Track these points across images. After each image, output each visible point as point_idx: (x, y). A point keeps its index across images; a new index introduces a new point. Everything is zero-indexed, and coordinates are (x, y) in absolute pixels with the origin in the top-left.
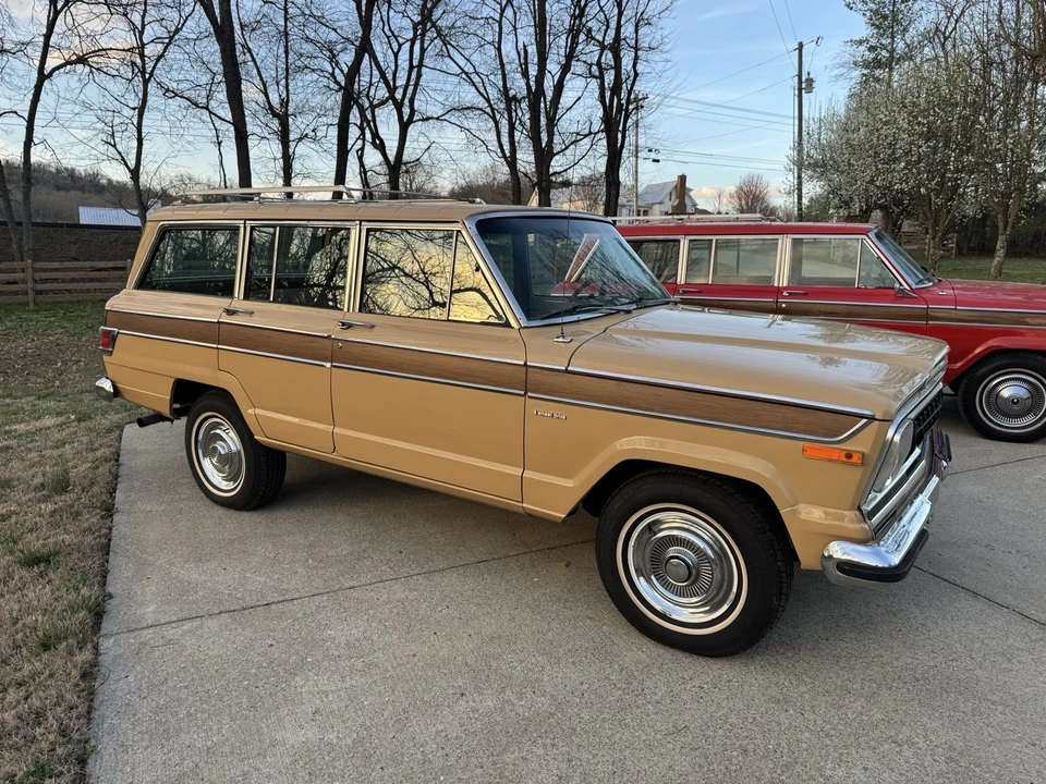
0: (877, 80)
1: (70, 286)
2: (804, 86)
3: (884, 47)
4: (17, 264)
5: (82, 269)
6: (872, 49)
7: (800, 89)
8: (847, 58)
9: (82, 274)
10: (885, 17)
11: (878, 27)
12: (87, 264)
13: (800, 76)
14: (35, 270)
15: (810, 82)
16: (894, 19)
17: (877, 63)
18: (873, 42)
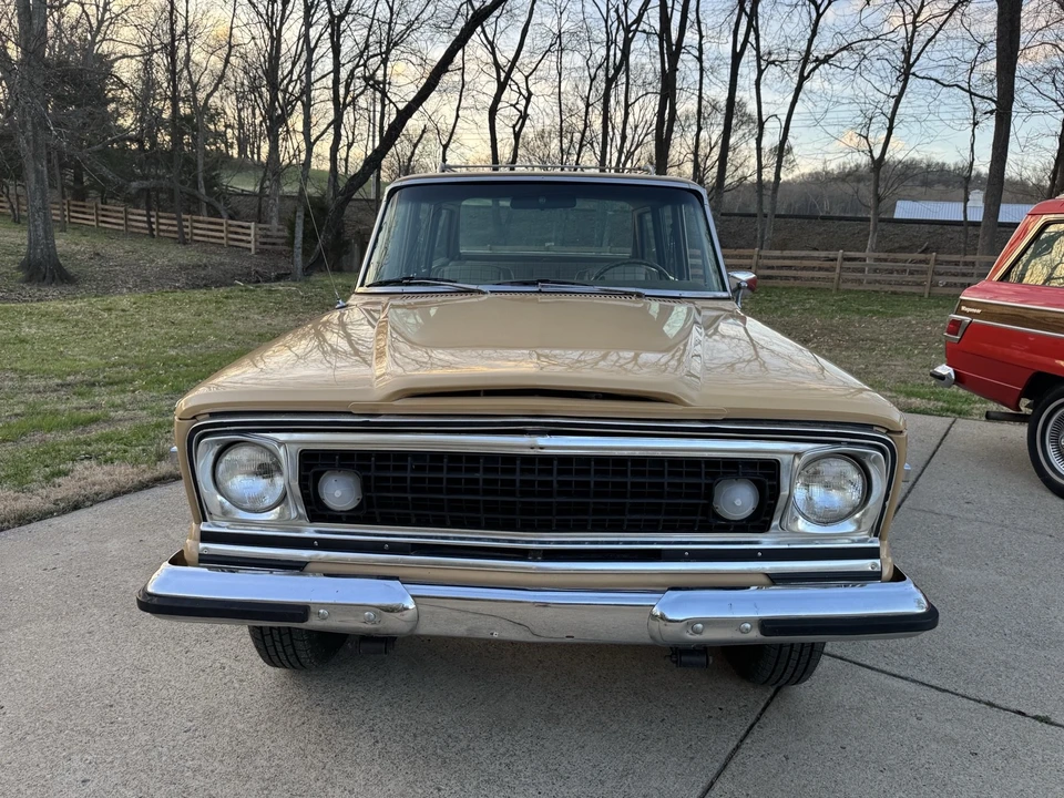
1: (800, 273)
4: (746, 252)
5: (818, 258)
9: (816, 263)
12: (823, 254)
14: (760, 257)
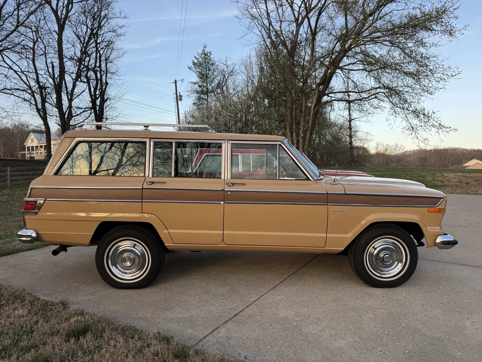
0: (203, 99)
2: (178, 98)
3: (204, 86)
6: (200, 86)
7: (177, 99)
8: (190, 89)
10: (204, 75)
11: (201, 78)
13: (176, 94)
15: (181, 96)
16: (207, 77)
17: (202, 92)
18: (200, 84)
